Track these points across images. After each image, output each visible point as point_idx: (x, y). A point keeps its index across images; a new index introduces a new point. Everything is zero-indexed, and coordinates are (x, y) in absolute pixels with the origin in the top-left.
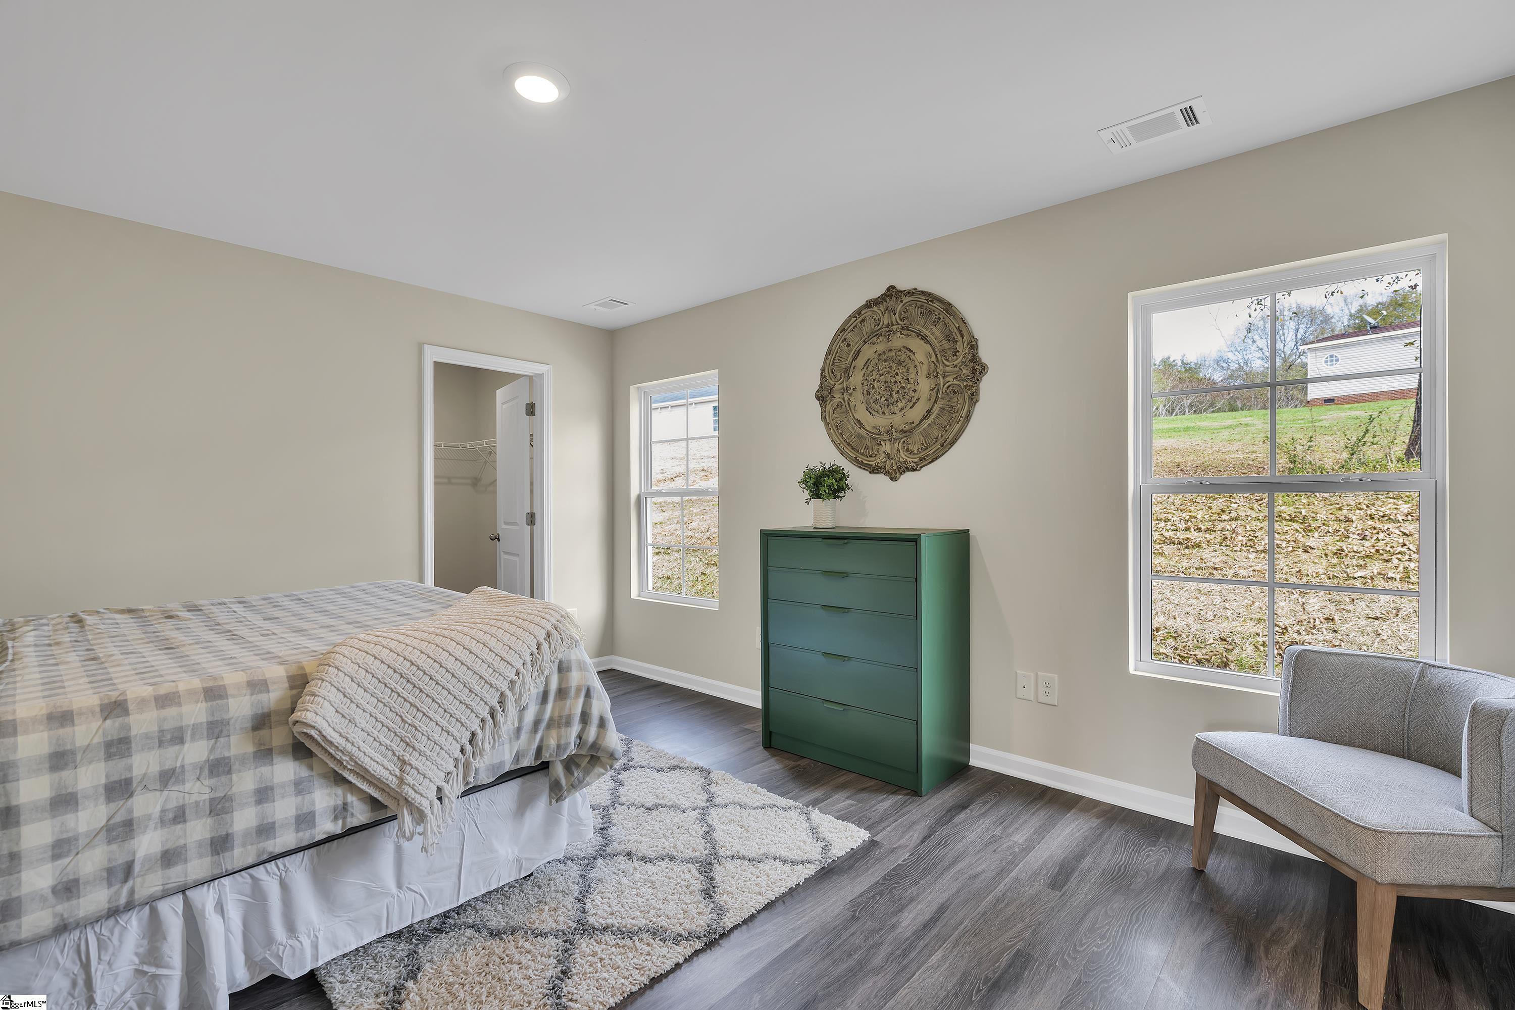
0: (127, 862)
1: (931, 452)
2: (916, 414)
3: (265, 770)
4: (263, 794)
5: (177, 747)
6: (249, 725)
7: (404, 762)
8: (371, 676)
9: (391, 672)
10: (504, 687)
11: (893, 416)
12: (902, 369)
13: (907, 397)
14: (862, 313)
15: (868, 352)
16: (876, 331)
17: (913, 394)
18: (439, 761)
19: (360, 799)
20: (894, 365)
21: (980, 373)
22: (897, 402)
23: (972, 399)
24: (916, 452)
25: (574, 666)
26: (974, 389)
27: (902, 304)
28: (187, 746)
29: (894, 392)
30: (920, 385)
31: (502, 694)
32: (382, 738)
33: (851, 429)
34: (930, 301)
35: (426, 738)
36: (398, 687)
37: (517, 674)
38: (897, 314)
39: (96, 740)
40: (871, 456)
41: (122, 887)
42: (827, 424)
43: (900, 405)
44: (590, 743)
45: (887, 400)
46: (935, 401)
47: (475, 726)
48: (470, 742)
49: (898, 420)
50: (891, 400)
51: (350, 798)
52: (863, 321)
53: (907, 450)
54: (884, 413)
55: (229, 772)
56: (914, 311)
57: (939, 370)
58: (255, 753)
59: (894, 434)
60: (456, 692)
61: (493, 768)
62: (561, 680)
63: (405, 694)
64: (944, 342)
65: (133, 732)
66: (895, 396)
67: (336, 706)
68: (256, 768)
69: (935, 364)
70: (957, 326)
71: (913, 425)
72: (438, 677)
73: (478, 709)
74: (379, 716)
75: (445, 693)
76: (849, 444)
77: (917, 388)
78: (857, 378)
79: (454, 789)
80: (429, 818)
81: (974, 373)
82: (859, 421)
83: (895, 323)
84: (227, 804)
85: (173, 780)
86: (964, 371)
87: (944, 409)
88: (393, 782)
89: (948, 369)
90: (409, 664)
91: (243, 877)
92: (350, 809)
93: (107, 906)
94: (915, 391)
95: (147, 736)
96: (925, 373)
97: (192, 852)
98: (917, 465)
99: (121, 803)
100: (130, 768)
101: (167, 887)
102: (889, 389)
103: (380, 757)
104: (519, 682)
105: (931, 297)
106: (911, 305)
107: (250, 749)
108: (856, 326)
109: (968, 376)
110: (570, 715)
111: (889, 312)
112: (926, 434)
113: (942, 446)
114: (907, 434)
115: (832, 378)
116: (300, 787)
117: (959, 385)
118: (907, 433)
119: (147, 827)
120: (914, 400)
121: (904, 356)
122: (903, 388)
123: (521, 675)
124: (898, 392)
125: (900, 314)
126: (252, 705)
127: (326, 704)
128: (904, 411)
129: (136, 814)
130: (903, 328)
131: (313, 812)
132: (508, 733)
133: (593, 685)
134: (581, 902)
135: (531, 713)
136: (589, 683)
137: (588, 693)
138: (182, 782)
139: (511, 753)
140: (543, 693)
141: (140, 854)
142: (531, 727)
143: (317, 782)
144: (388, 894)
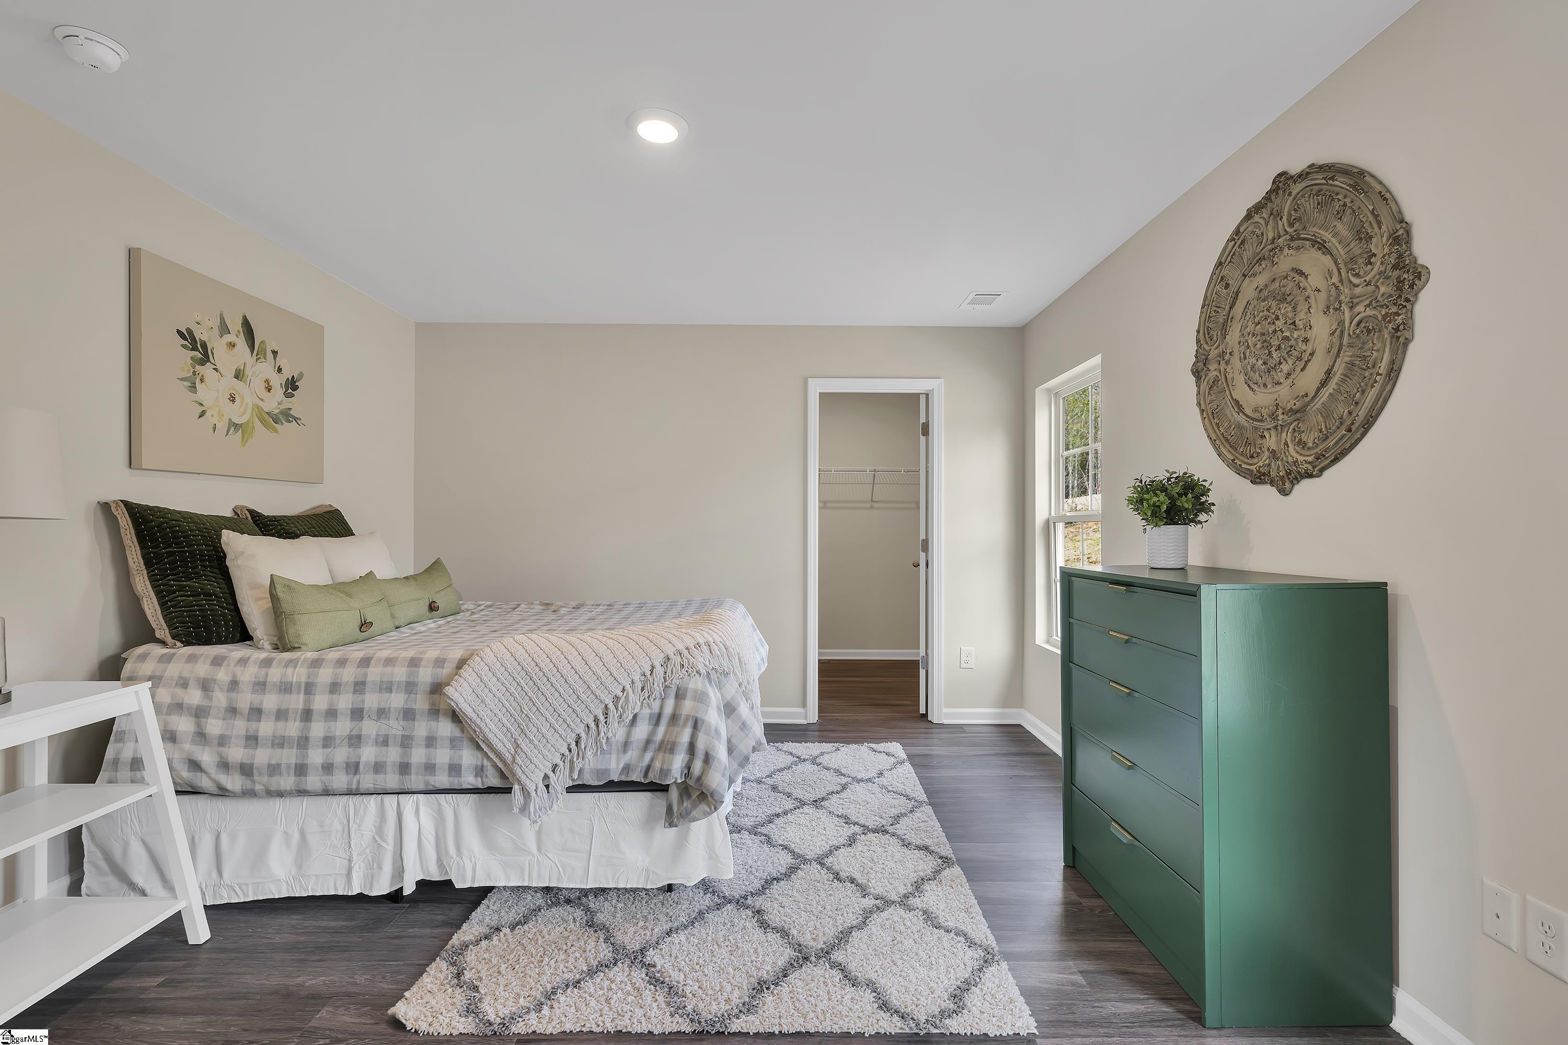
0: (356, 762)
1: (1332, 443)
2: (1309, 379)
3: (433, 724)
4: (431, 741)
5: (388, 694)
6: (428, 689)
7: (518, 746)
8: (504, 669)
9: (520, 668)
10: (609, 701)
11: (1278, 388)
12: (1286, 309)
13: (1295, 353)
14: (1242, 230)
15: (1249, 290)
16: (1258, 254)
17: (1304, 347)
18: (545, 752)
19: (492, 766)
20: (1274, 304)
21: (1412, 286)
22: (1280, 363)
23: (1398, 338)
24: (1310, 445)
25: (689, 695)
26: (1399, 319)
27: (1291, 198)
28: (393, 695)
29: (1273, 349)
30: (1315, 329)
31: (606, 706)
32: (505, 721)
33: (1229, 416)
34: (1330, 179)
35: (536, 730)
36: (522, 682)
37: (623, 690)
38: (1285, 218)
39: (350, 680)
40: (1252, 457)
41: (353, 777)
42: (1202, 411)
43: (1285, 367)
44: (696, 777)
45: (1265, 363)
46: (1338, 355)
47: (581, 730)
48: (577, 742)
49: (1284, 394)
50: (1271, 363)
51: (486, 763)
52: (1243, 243)
53: (1300, 442)
54: (1265, 385)
55: (414, 720)
56: (1308, 204)
57: (1342, 298)
58: (429, 710)
59: (1280, 417)
60: (566, 696)
61: (599, 773)
62: (677, 706)
63: (526, 688)
64: (1352, 245)
65: (368, 679)
66: (1275, 354)
67: (473, 687)
68: (428, 721)
69: (1337, 288)
70: (1371, 208)
71: (1307, 399)
72: (553, 680)
73: (583, 715)
74: (505, 702)
75: (557, 694)
76: (1227, 440)
77: (1309, 334)
78: (1234, 336)
79: (561, 781)
80: (533, 798)
81: (1399, 289)
82: (1237, 402)
83: (1282, 232)
84: (410, 742)
85: (383, 716)
86: (1383, 289)
87: (1353, 365)
88: (509, 758)
89: (1358, 291)
90: (534, 664)
91: (432, 798)
92: (485, 771)
93: (346, 786)
94: (1306, 340)
95: (374, 683)
96: (1322, 306)
97: (389, 768)
98: (1314, 467)
99: (358, 722)
100: (363, 702)
101: (376, 786)
102: (1267, 345)
103: (502, 736)
104: (623, 699)
105: (1330, 170)
106: (1303, 196)
107: (426, 707)
108: (1234, 254)
109: (1391, 296)
110: (675, 742)
111: (1275, 218)
112: (1326, 413)
113: (1349, 430)
114: (1298, 415)
115: (1208, 340)
116: (454, 743)
117: (1376, 317)
118: (1298, 413)
119: (367, 743)
120: (1306, 357)
121: (1291, 285)
122: (1287, 339)
123: (625, 693)
124: (1279, 348)
125: (1290, 215)
126: (432, 675)
127: (466, 684)
128: (1293, 376)
129: (363, 733)
130: (1292, 239)
131: (461, 765)
132: (613, 744)
133: (704, 718)
134: (669, 933)
135: (641, 731)
136: (699, 715)
137: (696, 725)
138: (389, 719)
139: (618, 764)
140: (656, 715)
141: (363, 759)
142: (642, 745)
143: (466, 743)
144: (530, 853)
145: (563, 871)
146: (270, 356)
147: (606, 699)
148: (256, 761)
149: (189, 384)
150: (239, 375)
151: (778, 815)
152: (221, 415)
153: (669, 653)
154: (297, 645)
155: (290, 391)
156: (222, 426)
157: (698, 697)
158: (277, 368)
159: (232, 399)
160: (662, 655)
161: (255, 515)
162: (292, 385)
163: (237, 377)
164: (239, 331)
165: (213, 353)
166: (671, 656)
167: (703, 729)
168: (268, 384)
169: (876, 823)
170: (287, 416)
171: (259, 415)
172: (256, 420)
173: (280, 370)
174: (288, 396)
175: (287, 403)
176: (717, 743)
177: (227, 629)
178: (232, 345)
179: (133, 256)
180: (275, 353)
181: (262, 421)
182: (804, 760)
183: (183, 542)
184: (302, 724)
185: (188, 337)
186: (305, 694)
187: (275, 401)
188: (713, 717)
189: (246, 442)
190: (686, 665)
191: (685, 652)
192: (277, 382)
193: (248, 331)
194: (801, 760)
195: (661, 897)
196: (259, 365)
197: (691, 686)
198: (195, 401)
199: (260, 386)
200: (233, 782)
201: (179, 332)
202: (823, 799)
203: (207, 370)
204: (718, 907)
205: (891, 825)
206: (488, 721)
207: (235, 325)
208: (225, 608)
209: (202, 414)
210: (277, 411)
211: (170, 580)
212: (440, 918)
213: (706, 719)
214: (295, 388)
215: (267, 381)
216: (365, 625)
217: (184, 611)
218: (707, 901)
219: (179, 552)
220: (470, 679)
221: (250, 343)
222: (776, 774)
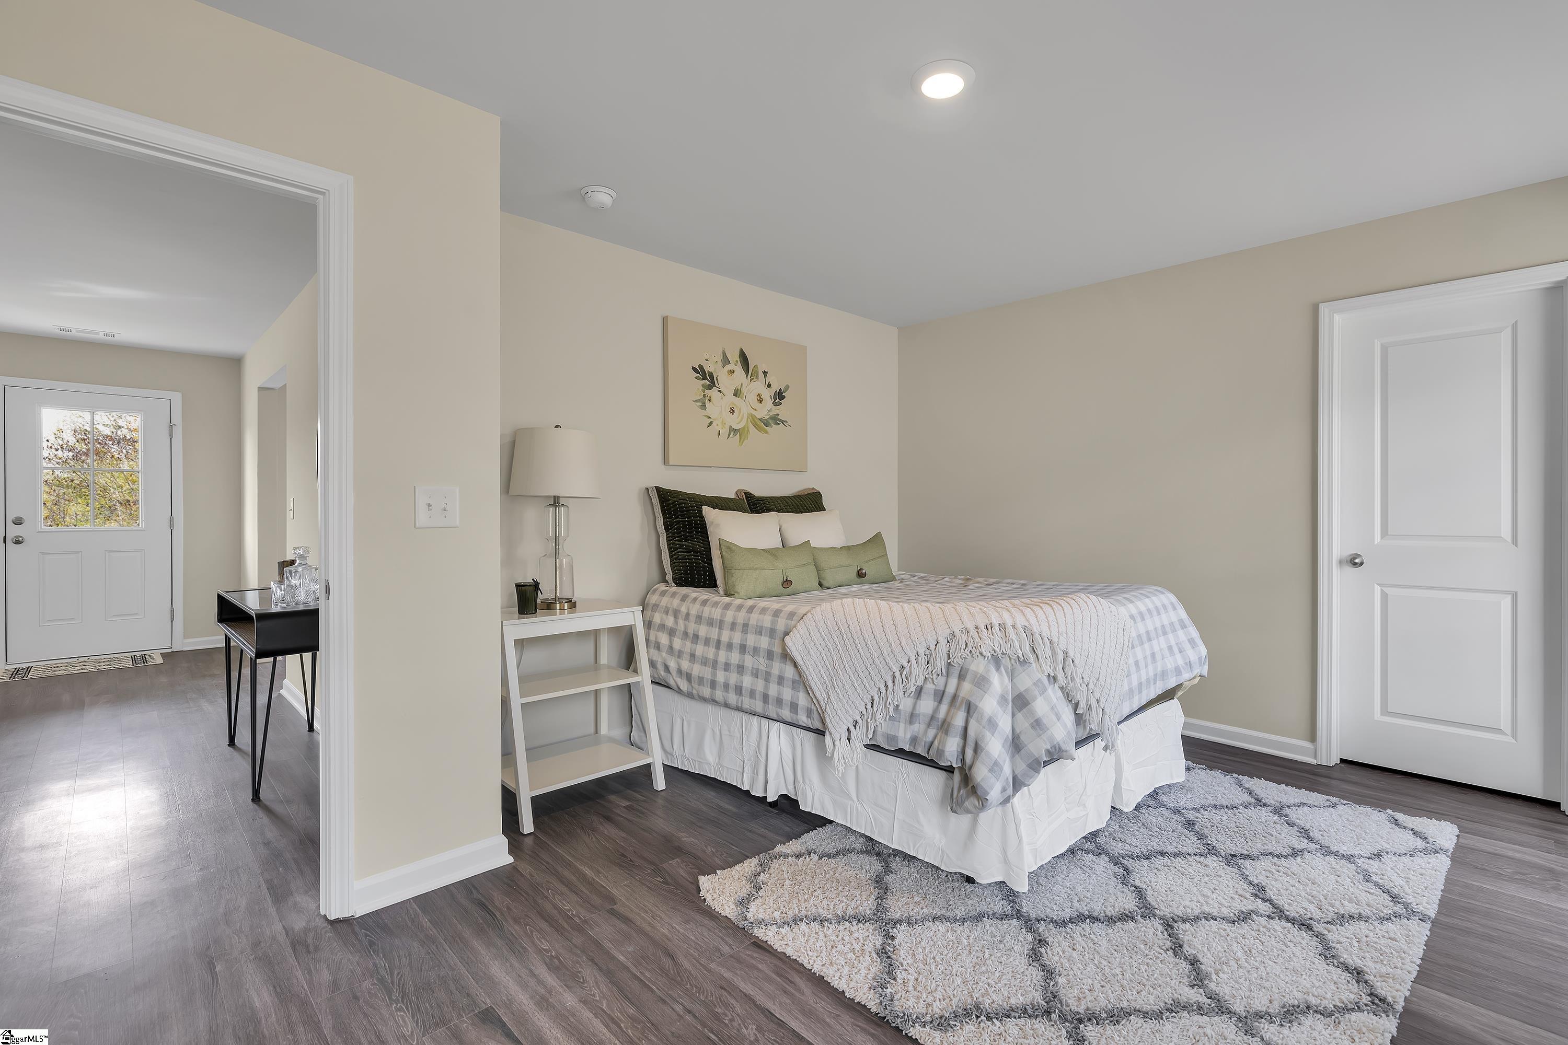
0: (741, 686)
3: (782, 666)
4: (781, 680)
5: (760, 636)
6: (780, 637)
7: (829, 695)
8: (826, 626)
9: (836, 628)
10: (896, 669)
18: (847, 707)
19: (816, 710)
25: (970, 677)
28: (762, 637)
31: (894, 673)
32: (822, 672)
35: (842, 685)
36: (837, 640)
37: (909, 661)
41: (739, 697)
44: (968, 765)
47: (874, 692)
48: (872, 704)
51: (813, 707)
55: (772, 660)
58: (780, 654)
60: (865, 658)
61: (890, 737)
62: (958, 687)
63: (838, 644)
65: (750, 623)
67: (803, 639)
68: (780, 663)
72: (857, 642)
73: (876, 679)
74: (824, 655)
79: (860, 736)
80: (837, 747)
84: (769, 678)
85: (756, 653)
88: (823, 708)
90: (846, 625)
92: (811, 712)
93: (735, 703)
95: (753, 627)
97: (758, 695)
99: (743, 656)
100: (747, 640)
103: (819, 685)
104: (908, 669)
107: (778, 650)
110: (952, 724)
116: (794, 685)
119: (747, 673)
123: (910, 663)
127: (798, 635)
129: (745, 664)
131: (798, 704)
132: (902, 713)
133: (977, 704)
134: (934, 919)
135: (926, 706)
136: (972, 700)
137: (970, 708)
138: (759, 656)
139: (905, 734)
140: (941, 692)
141: (744, 685)
142: (927, 720)
143: (802, 686)
144: (851, 799)
145: (875, 824)
146: (761, 375)
147: (894, 667)
148: (693, 673)
149: (701, 404)
150: (737, 393)
151: (1163, 854)
152: (724, 424)
153: (955, 630)
154: (733, 593)
155: (778, 400)
156: (725, 431)
157: (976, 681)
158: (767, 384)
159: (732, 411)
160: (949, 631)
161: (748, 495)
162: (779, 396)
163: (735, 395)
164: (737, 361)
165: (717, 380)
166: (957, 633)
167: (975, 715)
168: (760, 397)
169: (1302, 912)
170: (776, 420)
171: (752, 421)
172: (751, 426)
173: (769, 386)
174: (775, 404)
175: (776, 410)
176: (988, 734)
177: (705, 577)
178: (731, 372)
179: (665, 320)
180: (765, 373)
181: (755, 425)
182: (1265, 805)
183: (685, 514)
184: (716, 650)
185: (700, 372)
186: (719, 629)
187: (766, 409)
188: (989, 705)
189: (743, 443)
190: (970, 645)
191: (973, 632)
192: (767, 394)
193: (744, 359)
194: (1260, 803)
195: (957, 884)
196: (752, 383)
197: (973, 667)
198: (705, 416)
199: (753, 399)
200: (684, 685)
201: (694, 369)
202: (1248, 857)
203: (713, 393)
204: (1004, 917)
205: (1328, 923)
206: (811, 670)
207: (734, 357)
208: (705, 563)
209: (710, 424)
210: (767, 417)
211: (676, 541)
212: (788, 829)
213: (980, 705)
214: (782, 398)
215: (759, 395)
216: (787, 583)
217: (681, 562)
218: (999, 905)
219: (682, 521)
220: (802, 632)
221: (745, 368)
222: (1208, 809)
